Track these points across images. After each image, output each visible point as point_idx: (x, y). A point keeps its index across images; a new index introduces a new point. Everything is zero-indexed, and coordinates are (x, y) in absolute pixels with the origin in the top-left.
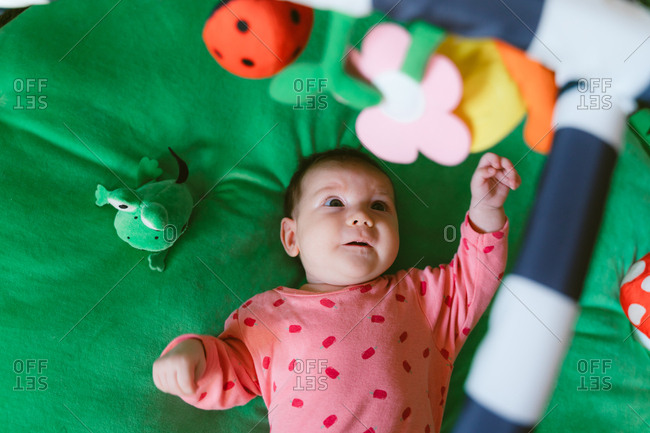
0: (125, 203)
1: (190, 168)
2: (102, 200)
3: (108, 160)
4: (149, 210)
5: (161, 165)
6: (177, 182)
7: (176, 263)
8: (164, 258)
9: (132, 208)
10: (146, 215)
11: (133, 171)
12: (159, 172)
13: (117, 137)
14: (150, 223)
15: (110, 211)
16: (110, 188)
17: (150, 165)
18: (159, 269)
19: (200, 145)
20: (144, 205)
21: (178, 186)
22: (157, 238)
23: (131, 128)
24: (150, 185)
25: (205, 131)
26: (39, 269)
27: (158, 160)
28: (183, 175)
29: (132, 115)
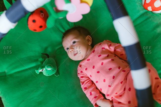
0: (42, 69)
1: (48, 54)
2: (38, 72)
3: (33, 65)
4: (47, 67)
5: (43, 58)
6: (48, 58)
7: (61, 72)
9: (44, 69)
10: (48, 68)
11: (39, 63)
12: (43, 59)
13: (31, 60)
14: (49, 69)
15: (41, 73)
16: (38, 69)
17: (41, 59)
18: (58, 75)
19: (46, 49)
20: (46, 67)
21: (49, 58)
22: (53, 70)
23: (32, 56)
24: (44, 63)
25: (45, 45)
26: (38, 93)
27: (41, 57)
28: (48, 56)
29: (31, 54)
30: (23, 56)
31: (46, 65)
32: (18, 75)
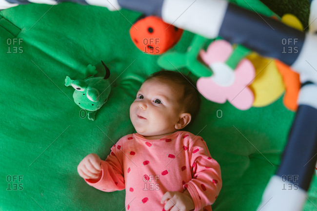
1: (111, 71)
2: (68, 83)
3: (72, 64)
4: (91, 92)
5: (97, 69)
6: (104, 78)
7: (101, 117)
8: (95, 115)
10: (89, 94)
11: (83, 71)
12: (96, 72)
13: (77, 53)
14: (91, 98)
15: (71, 89)
16: (73, 78)
17: (92, 68)
18: (92, 119)
19: (116, 60)
20: (88, 89)
21: (105, 81)
22: (93, 105)
23: (84, 50)
25: (119, 54)
26: (37, 114)
27: (96, 66)
28: (108, 75)
29: (85, 43)
30: (72, 35)
31: (92, 87)
32: (35, 55)
